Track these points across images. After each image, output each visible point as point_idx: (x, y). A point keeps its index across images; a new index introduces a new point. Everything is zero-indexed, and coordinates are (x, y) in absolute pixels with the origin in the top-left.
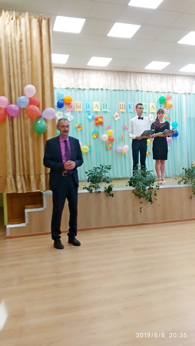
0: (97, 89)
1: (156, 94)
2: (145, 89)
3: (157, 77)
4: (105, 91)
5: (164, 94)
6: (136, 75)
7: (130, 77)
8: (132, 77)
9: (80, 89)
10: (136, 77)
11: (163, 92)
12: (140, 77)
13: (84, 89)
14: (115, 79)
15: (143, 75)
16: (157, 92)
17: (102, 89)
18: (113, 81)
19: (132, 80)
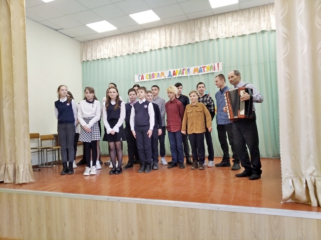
0: (160, 49)
1: (241, 39)
2: (221, 35)
3: (242, 14)
4: (169, 49)
5: (255, 36)
6: (209, 20)
7: (201, 24)
8: (204, 24)
9: (140, 53)
10: (209, 23)
11: (253, 34)
12: (215, 22)
13: (145, 52)
14: (180, 32)
15: (219, 18)
16: (243, 35)
17: (165, 48)
18: (177, 35)
19: (204, 28)
